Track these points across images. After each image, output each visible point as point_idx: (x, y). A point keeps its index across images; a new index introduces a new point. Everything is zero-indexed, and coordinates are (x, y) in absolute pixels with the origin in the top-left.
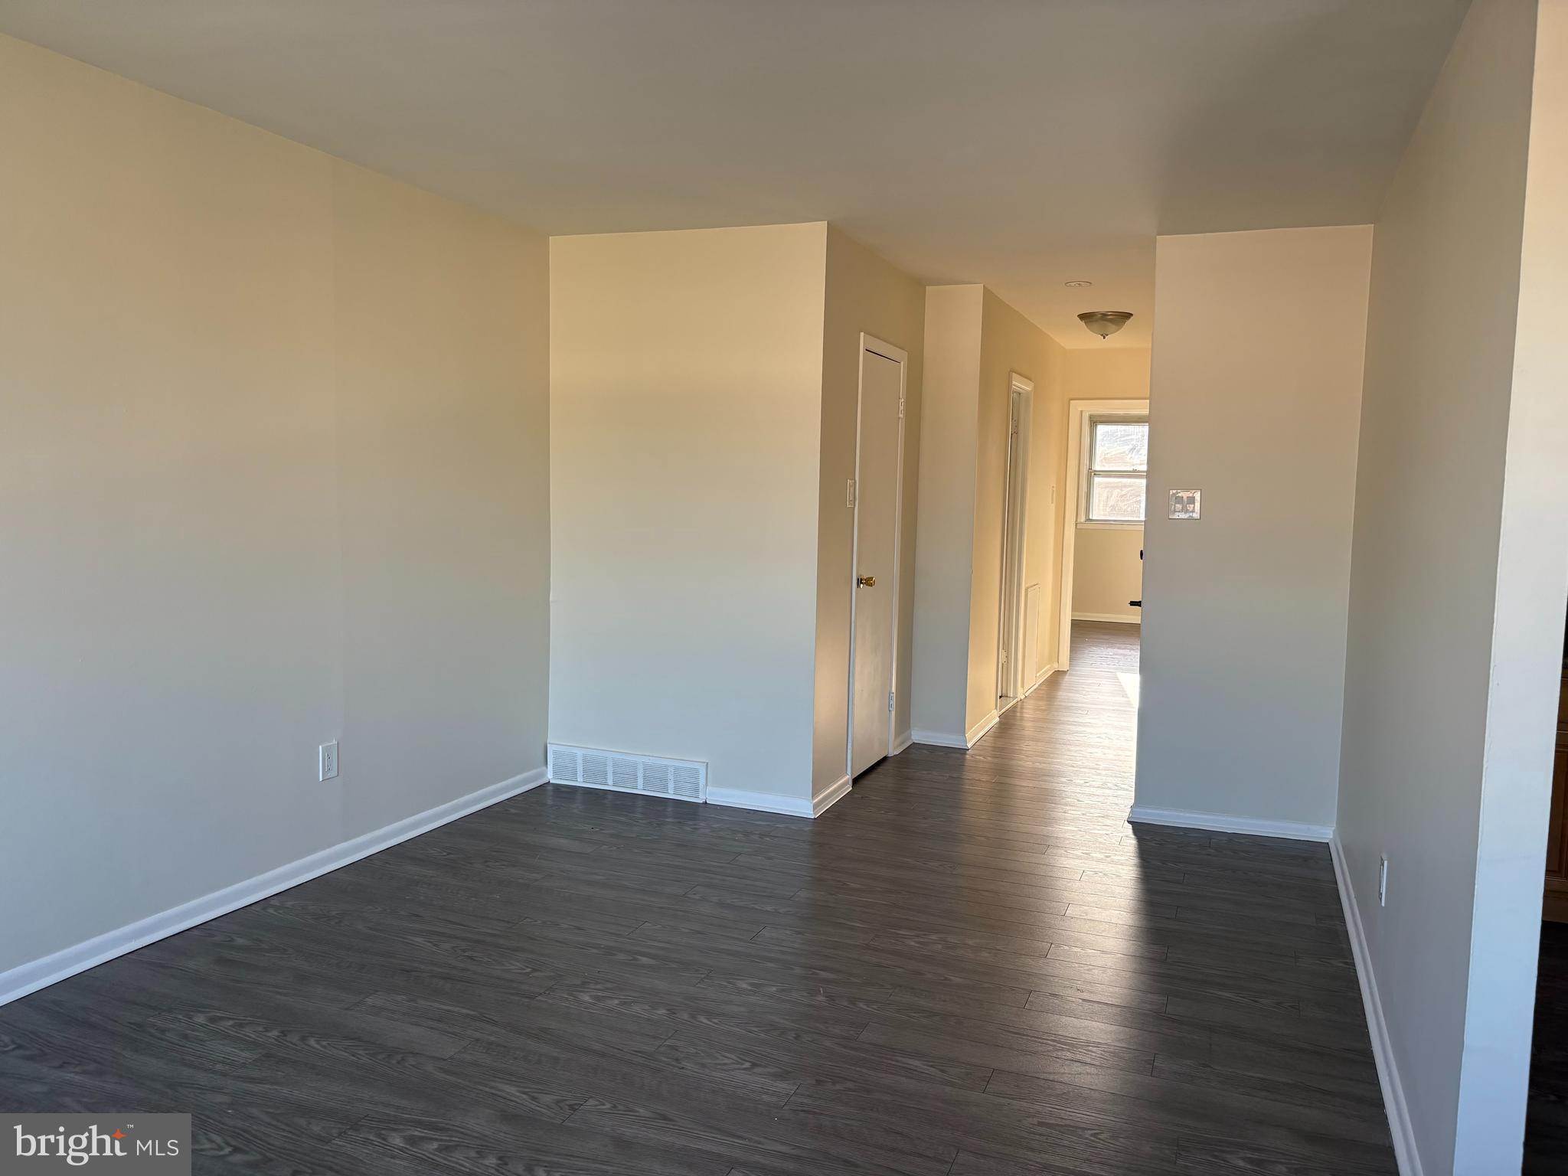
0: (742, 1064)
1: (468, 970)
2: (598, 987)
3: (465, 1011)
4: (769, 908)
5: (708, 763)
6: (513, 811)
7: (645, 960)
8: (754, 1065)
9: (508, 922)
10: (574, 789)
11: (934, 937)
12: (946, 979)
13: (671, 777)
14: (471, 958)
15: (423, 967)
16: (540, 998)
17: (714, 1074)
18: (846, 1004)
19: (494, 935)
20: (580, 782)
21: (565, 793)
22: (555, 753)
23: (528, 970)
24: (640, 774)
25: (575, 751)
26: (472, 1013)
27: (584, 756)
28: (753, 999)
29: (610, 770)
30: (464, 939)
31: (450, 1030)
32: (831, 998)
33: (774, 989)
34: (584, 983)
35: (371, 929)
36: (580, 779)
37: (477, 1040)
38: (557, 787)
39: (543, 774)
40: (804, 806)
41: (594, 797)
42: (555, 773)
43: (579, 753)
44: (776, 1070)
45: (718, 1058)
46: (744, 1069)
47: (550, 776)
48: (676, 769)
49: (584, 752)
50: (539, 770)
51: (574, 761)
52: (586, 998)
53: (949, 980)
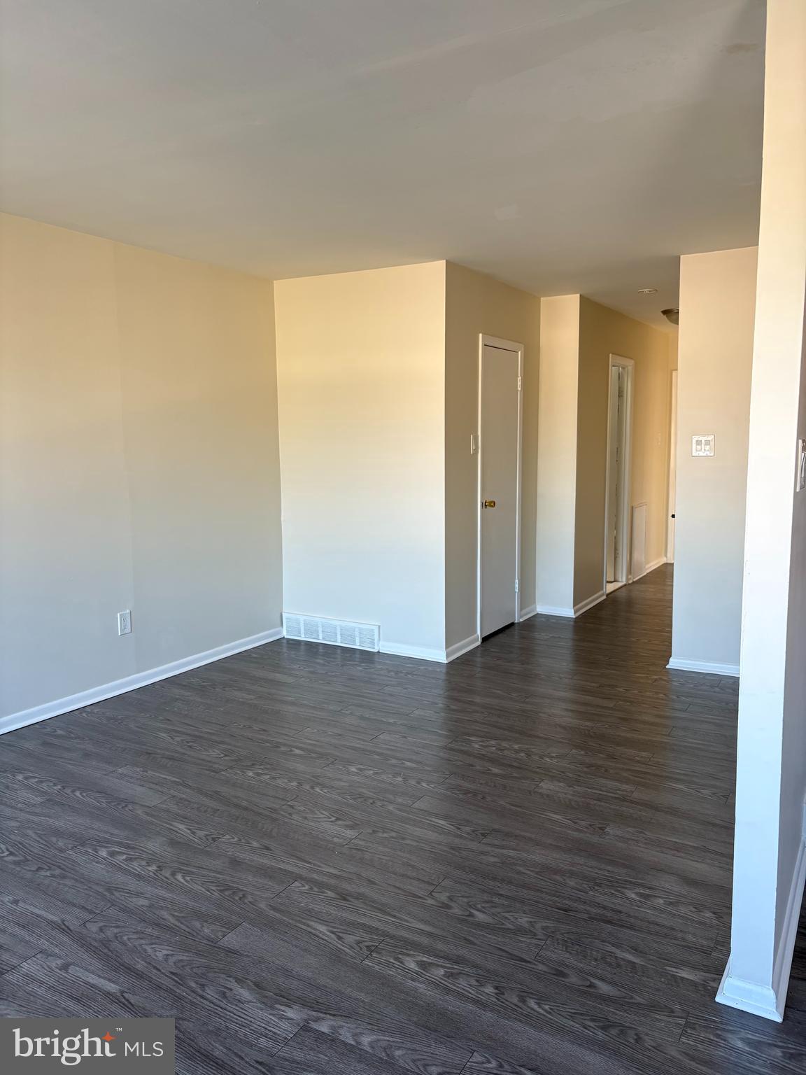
0: (330, 818)
1: (186, 754)
2: (262, 767)
3: (174, 779)
4: (391, 721)
5: (379, 627)
6: (254, 655)
7: (297, 751)
8: (338, 819)
9: (223, 726)
10: (298, 642)
11: (493, 742)
12: (489, 770)
13: (357, 634)
14: (190, 747)
15: (159, 751)
16: (222, 773)
17: (310, 824)
18: (414, 783)
19: (210, 733)
20: (302, 638)
21: (295, 644)
22: (287, 618)
23: (222, 755)
24: (339, 633)
25: (298, 617)
26: (177, 780)
27: (305, 620)
28: (356, 778)
29: (320, 629)
30: (190, 735)
31: (160, 790)
32: (405, 779)
33: (372, 772)
34: (253, 765)
35: (137, 727)
36: (303, 635)
37: (174, 796)
38: (288, 640)
39: (280, 632)
40: (439, 655)
41: (312, 647)
42: (287, 631)
43: (302, 619)
44: (351, 823)
45: (316, 814)
46: (332, 822)
47: (285, 634)
48: (360, 629)
49: (305, 618)
50: (277, 629)
51: (299, 624)
52: (251, 774)
53: (490, 770)
